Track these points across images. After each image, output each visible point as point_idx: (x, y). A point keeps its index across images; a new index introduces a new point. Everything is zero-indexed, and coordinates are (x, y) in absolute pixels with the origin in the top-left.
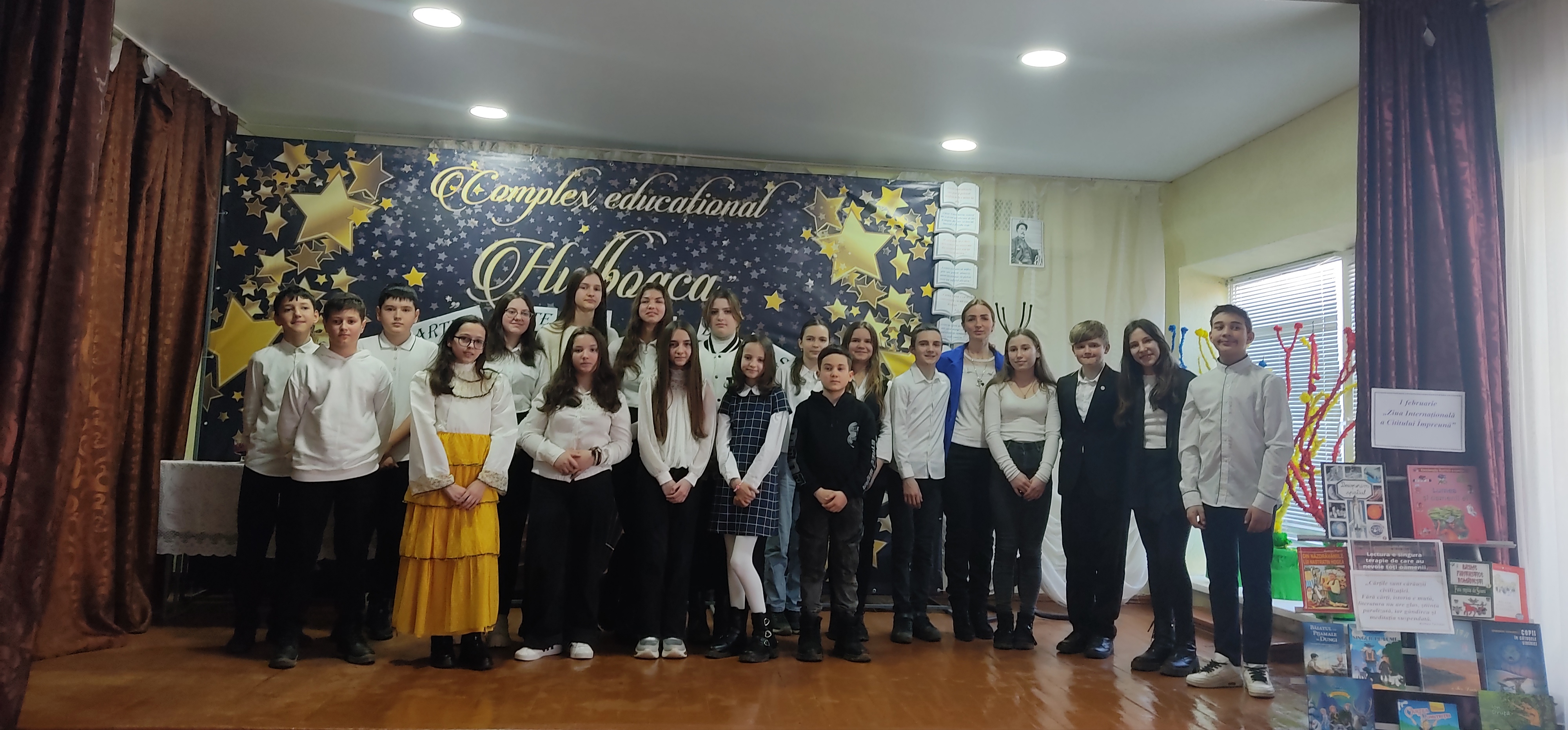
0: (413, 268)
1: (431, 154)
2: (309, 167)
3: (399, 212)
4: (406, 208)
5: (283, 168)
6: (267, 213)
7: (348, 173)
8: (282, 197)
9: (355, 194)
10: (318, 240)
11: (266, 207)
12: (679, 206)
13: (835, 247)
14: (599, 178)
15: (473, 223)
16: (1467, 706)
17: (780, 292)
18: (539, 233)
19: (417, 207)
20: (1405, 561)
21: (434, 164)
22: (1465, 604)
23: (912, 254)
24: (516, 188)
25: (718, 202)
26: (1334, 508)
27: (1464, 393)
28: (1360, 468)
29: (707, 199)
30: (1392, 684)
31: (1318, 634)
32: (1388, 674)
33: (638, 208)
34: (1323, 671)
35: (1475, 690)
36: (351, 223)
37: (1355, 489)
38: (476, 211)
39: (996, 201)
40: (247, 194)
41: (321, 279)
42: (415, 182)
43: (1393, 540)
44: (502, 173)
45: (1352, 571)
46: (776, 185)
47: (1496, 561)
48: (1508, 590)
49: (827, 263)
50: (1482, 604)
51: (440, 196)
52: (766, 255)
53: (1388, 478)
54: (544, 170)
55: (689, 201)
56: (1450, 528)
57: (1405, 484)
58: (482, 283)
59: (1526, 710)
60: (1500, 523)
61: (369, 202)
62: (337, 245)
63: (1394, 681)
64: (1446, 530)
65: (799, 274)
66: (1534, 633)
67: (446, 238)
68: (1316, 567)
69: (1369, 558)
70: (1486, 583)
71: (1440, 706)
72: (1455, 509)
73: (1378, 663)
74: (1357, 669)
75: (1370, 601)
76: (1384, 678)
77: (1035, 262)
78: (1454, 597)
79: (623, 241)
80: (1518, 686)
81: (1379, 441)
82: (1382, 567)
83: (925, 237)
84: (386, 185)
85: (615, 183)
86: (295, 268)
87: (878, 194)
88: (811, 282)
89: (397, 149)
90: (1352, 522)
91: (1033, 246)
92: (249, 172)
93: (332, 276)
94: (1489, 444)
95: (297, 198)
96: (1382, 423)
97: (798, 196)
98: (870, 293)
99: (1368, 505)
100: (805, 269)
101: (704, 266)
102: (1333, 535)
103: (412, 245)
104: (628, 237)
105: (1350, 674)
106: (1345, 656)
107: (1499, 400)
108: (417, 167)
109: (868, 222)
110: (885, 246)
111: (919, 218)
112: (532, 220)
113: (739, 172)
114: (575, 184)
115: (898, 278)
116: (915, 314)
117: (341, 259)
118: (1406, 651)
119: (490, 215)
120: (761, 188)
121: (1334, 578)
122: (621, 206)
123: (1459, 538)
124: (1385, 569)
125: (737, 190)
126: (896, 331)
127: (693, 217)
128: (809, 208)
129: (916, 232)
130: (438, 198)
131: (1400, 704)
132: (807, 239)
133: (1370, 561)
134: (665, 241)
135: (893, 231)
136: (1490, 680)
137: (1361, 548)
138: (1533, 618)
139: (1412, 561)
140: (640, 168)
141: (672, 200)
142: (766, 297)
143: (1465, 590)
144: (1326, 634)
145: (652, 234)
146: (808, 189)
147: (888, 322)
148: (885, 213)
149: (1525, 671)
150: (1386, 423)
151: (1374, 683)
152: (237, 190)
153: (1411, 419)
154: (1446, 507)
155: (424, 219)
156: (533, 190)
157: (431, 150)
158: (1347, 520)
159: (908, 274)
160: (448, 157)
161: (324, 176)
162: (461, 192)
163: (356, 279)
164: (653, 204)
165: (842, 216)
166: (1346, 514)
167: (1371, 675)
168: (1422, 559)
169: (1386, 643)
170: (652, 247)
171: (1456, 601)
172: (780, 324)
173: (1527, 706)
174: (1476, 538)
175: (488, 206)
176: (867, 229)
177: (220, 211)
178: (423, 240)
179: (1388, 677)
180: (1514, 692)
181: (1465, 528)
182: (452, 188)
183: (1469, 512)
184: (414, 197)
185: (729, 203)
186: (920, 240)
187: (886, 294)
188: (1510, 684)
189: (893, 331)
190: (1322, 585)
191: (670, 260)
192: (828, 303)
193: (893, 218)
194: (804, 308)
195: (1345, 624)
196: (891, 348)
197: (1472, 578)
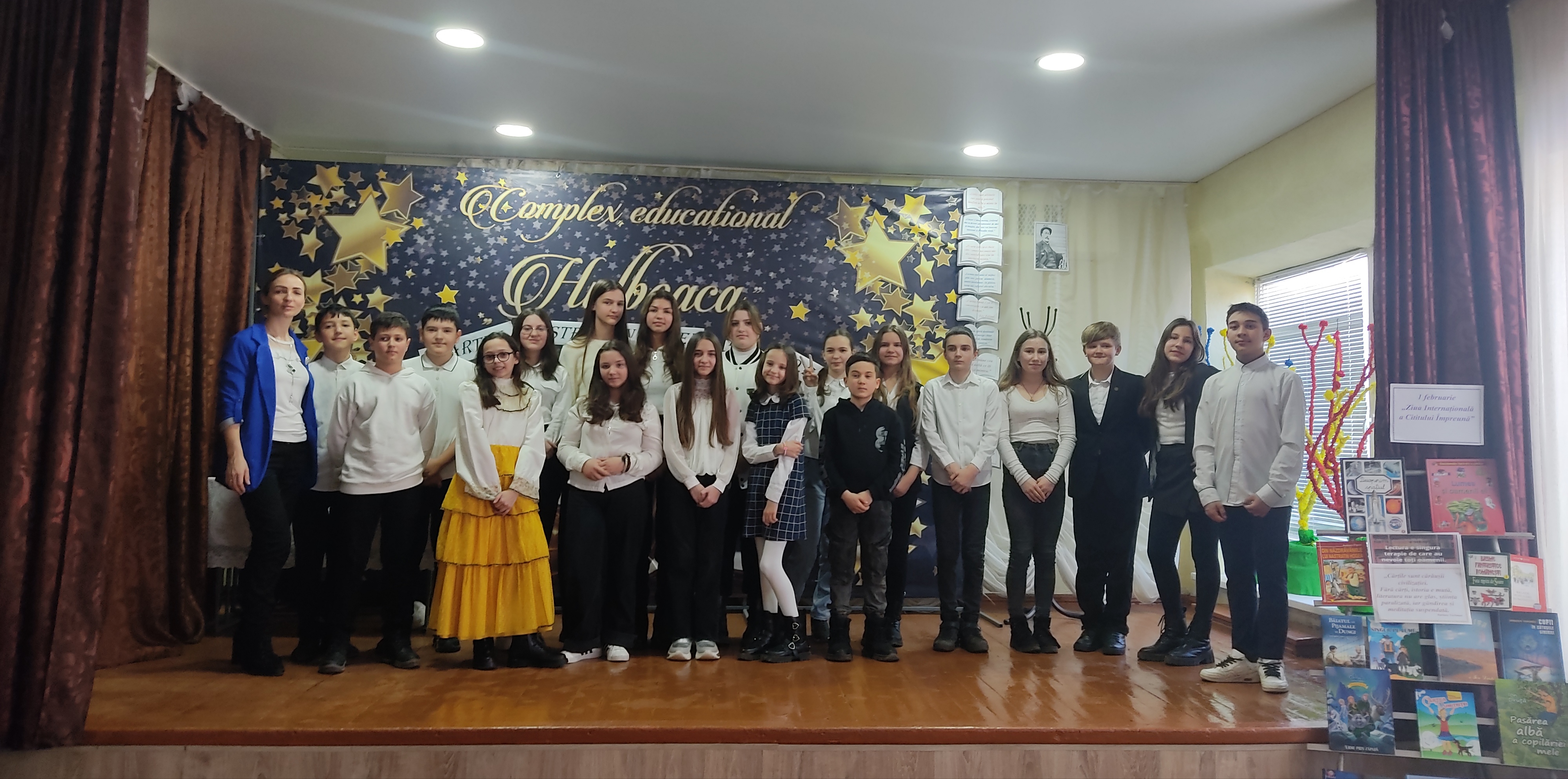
0: (446, 286)
1: (459, 173)
2: (342, 189)
3: (430, 231)
4: (437, 226)
5: (317, 190)
6: (303, 236)
7: (380, 194)
8: (317, 218)
9: (388, 214)
10: (353, 260)
11: (302, 229)
12: (704, 219)
13: (859, 256)
14: (624, 193)
15: (502, 240)
16: (1485, 695)
17: (805, 302)
18: (567, 248)
19: (447, 226)
20: (1424, 554)
21: (462, 183)
22: (1483, 595)
23: (936, 262)
24: (544, 204)
25: (741, 215)
26: (1353, 503)
27: (1482, 387)
28: (1379, 464)
29: (731, 211)
30: (1410, 674)
31: (1337, 627)
32: (1405, 664)
33: (664, 221)
34: (1341, 663)
35: (1492, 679)
36: (384, 242)
37: (1374, 484)
38: (505, 228)
39: (1020, 205)
40: (283, 217)
41: (358, 299)
42: (445, 201)
43: (1412, 533)
44: (530, 191)
45: (1370, 565)
46: (799, 196)
47: (1514, 553)
48: (1526, 580)
49: (850, 272)
50: (1500, 595)
51: (470, 214)
52: (791, 265)
53: (1407, 473)
54: (570, 186)
55: (713, 214)
56: (1468, 520)
57: (1424, 478)
58: (513, 300)
59: (1543, 697)
60: (1518, 515)
61: (401, 222)
62: (371, 265)
63: (1413, 672)
64: (1464, 522)
65: (824, 284)
66: (1551, 622)
67: (476, 255)
68: (1334, 561)
69: (1388, 551)
70: (1504, 574)
71: (1458, 694)
72: (1474, 502)
73: (1396, 654)
74: (1375, 660)
75: (1389, 593)
76: (1402, 668)
77: (1060, 267)
78: (1472, 588)
79: (650, 254)
80: (1535, 674)
81: (1396, 437)
82: (1401, 560)
83: (949, 244)
84: (417, 205)
85: (640, 197)
86: (331, 288)
87: (901, 202)
88: (835, 292)
89: (427, 169)
90: (1371, 516)
91: (1058, 251)
92: (284, 195)
93: (368, 295)
94: (1508, 437)
95: (332, 220)
96: (1401, 418)
97: (822, 207)
98: (895, 301)
99: (1387, 500)
100: (829, 279)
101: (729, 277)
102: (1351, 530)
103: (444, 263)
104: (654, 250)
105: (1368, 665)
106: (1363, 648)
107: (1518, 392)
108: (446, 186)
109: (891, 230)
110: (909, 254)
111: (942, 225)
112: (560, 236)
113: (762, 183)
114: (601, 200)
115: (922, 285)
116: (940, 321)
117: (376, 279)
118: (1424, 642)
119: (518, 232)
120: (784, 199)
121: (1353, 571)
122: (647, 220)
123: (1478, 530)
124: (1403, 563)
125: (760, 201)
126: (921, 338)
127: (717, 230)
128: (832, 217)
129: (939, 238)
130: (467, 217)
131: (1418, 694)
132: (831, 249)
133: (1389, 554)
134: (690, 254)
135: (917, 238)
136: (1507, 669)
137: (1380, 542)
138: (1551, 607)
139: (1430, 554)
140: (664, 182)
141: (697, 213)
142: (791, 307)
143: (1483, 581)
144: (1344, 627)
145: (677, 247)
146: (831, 198)
147: (914, 330)
148: (909, 220)
149: (1542, 660)
150: (1404, 418)
151: (1392, 673)
152: (273, 213)
153: (1430, 413)
154: (1465, 500)
155: (454, 237)
156: (560, 206)
157: (459, 169)
158: (1365, 515)
159: (933, 281)
160: (476, 176)
161: (356, 198)
162: (490, 209)
163: (391, 298)
164: (678, 218)
165: (865, 224)
166: (1365, 509)
167: (1389, 666)
168: (1440, 551)
169: (1404, 634)
170: (678, 260)
171: (1474, 592)
172: (806, 334)
173: (1544, 693)
174: (1494, 529)
175: (516, 223)
176: (891, 237)
177: (258, 234)
178: (454, 259)
179: (1406, 668)
180: (1531, 680)
181: (1484, 520)
182: (480, 205)
183: (1488, 504)
184: (444, 216)
185: (753, 215)
186: (944, 247)
187: (911, 301)
188: (1527, 672)
189: (918, 338)
190: (1340, 579)
191: (696, 273)
192: (853, 312)
193: (917, 226)
194: (829, 317)
195: (1364, 617)
196: (916, 355)
197: (1490, 569)
